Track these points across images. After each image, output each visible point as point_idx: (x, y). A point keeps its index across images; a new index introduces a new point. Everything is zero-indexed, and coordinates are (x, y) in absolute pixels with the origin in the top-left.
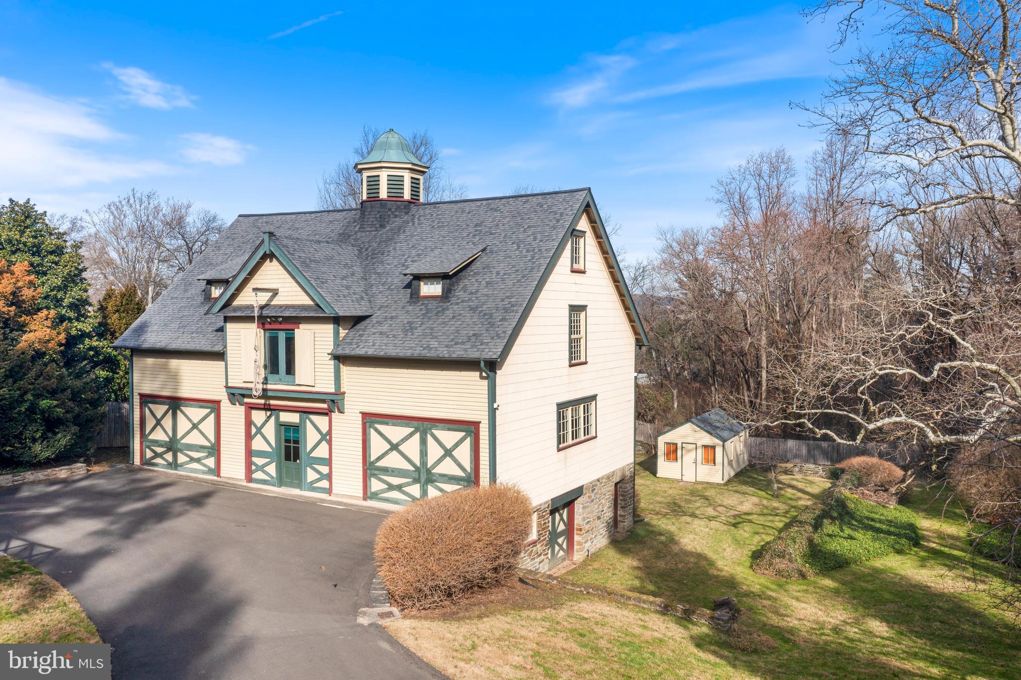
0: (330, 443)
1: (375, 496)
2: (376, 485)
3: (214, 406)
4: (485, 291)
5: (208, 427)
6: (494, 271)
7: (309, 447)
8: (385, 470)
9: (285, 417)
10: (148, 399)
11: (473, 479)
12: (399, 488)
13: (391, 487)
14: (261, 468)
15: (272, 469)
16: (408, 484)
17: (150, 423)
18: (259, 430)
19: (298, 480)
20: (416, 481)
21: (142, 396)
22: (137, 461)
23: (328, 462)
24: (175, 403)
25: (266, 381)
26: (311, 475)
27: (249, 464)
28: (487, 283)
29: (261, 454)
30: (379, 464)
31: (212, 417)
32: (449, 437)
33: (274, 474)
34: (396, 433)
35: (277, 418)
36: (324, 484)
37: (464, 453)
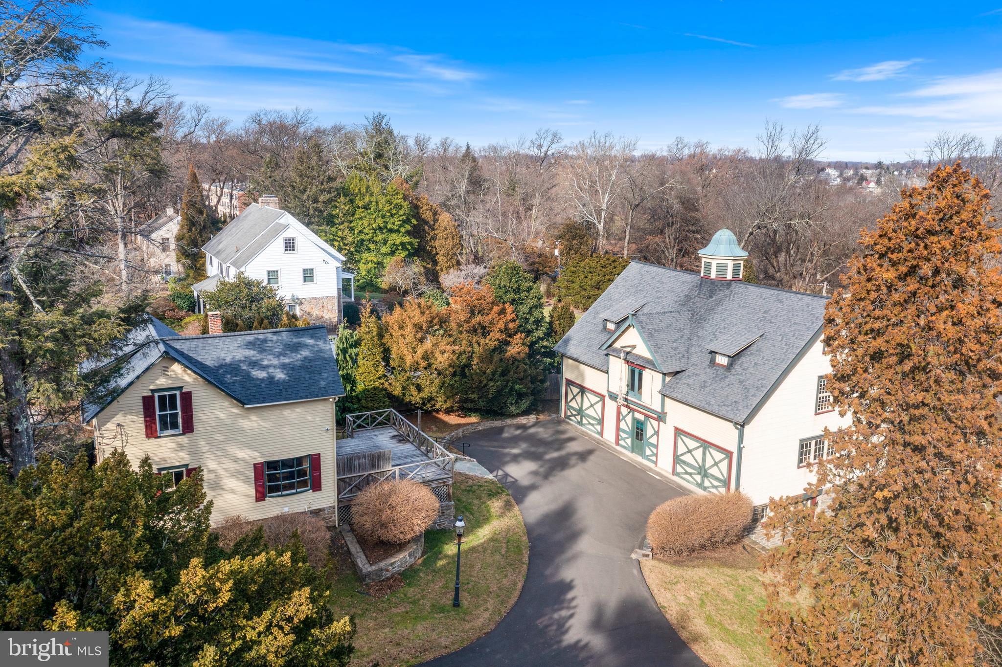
0: (658, 436)
1: (678, 474)
2: (679, 469)
3: (602, 397)
4: (751, 370)
5: (599, 407)
6: (762, 355)
7: (648, 436)
8: (684, 462)
9: (637, 415)
10: (569, 383)
11: (727, 483)
12: (690, 474)
13: (686, 473)
14: (624, 439)
15: (629, 441)
16: (695, 474)
17: (570, 397)
18: (624, 417)
19: (641, 453)
20: (699, 473)
21: (567, 380)
22: (563, 415)
23: (657, 447)
24: (583, 390)
25: (627, 394)
26: (648, 452)
27: (618, 435)
28: (755, 364)
29: (624, 431)
30: (681, 458)
31: (601, 403)
32: (719, 456)
33: (630, 444)
34: (692, 444)
35: (633, 415)
36: (654, 458)
37: (724, 465)
